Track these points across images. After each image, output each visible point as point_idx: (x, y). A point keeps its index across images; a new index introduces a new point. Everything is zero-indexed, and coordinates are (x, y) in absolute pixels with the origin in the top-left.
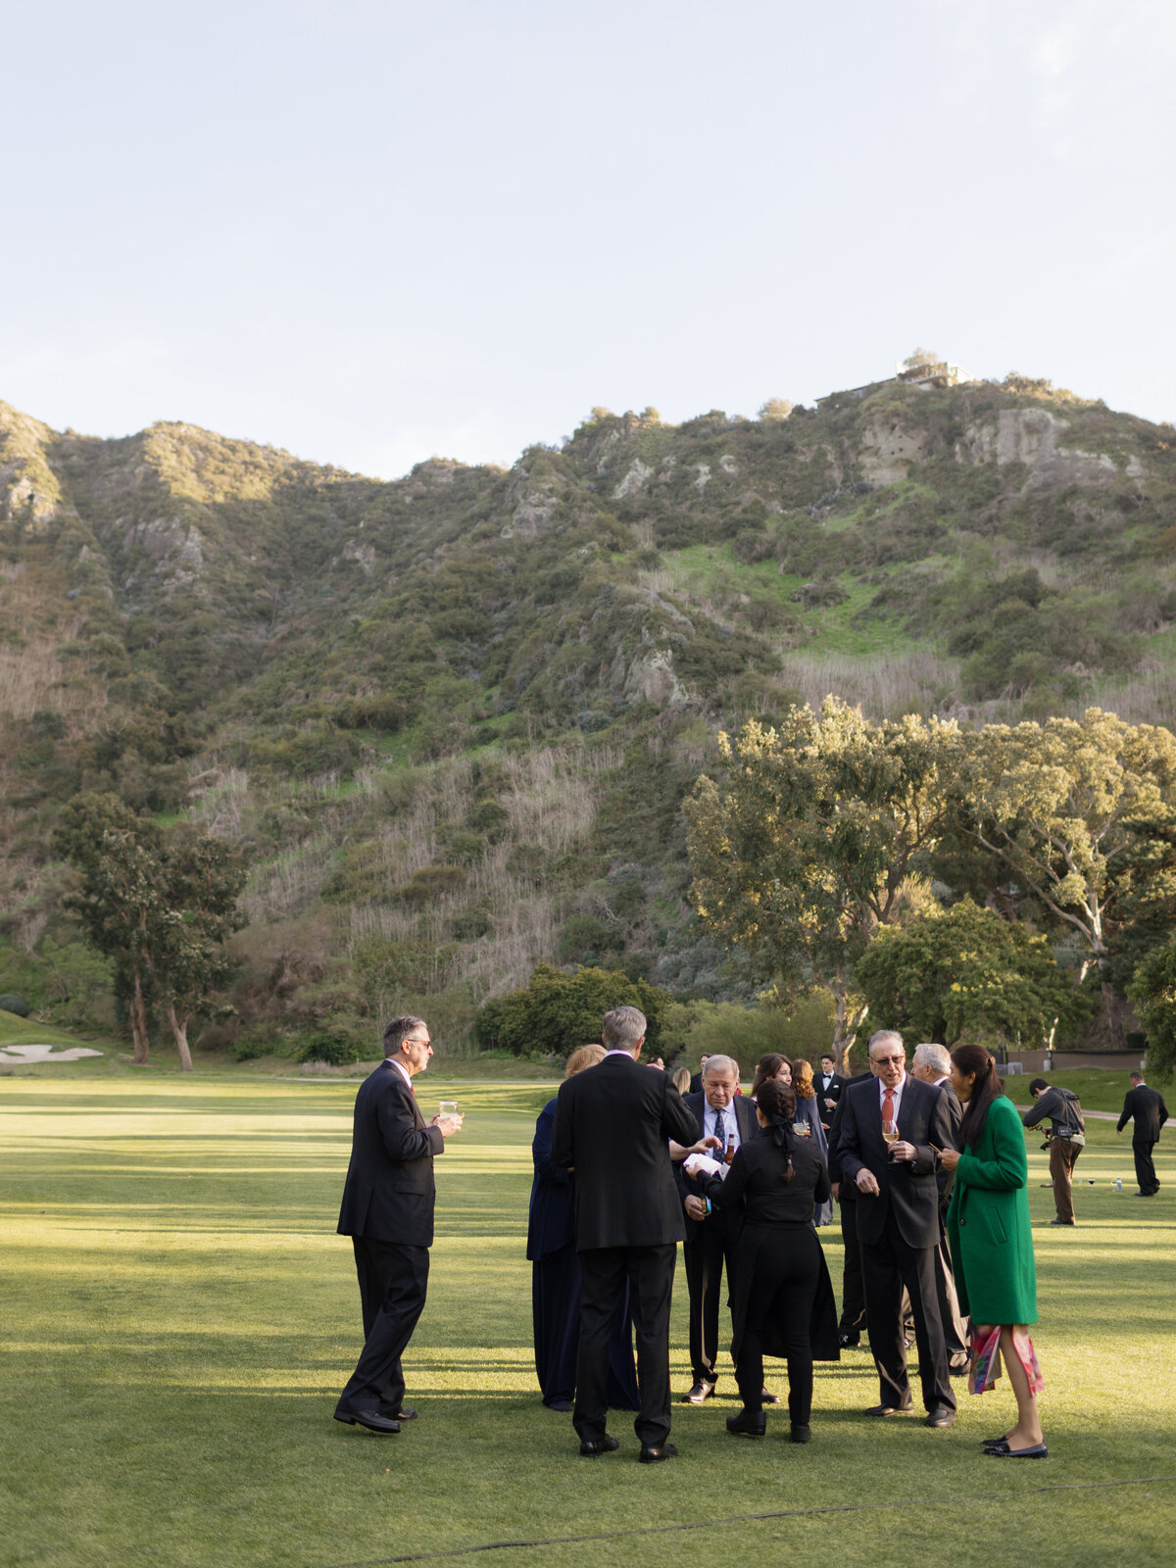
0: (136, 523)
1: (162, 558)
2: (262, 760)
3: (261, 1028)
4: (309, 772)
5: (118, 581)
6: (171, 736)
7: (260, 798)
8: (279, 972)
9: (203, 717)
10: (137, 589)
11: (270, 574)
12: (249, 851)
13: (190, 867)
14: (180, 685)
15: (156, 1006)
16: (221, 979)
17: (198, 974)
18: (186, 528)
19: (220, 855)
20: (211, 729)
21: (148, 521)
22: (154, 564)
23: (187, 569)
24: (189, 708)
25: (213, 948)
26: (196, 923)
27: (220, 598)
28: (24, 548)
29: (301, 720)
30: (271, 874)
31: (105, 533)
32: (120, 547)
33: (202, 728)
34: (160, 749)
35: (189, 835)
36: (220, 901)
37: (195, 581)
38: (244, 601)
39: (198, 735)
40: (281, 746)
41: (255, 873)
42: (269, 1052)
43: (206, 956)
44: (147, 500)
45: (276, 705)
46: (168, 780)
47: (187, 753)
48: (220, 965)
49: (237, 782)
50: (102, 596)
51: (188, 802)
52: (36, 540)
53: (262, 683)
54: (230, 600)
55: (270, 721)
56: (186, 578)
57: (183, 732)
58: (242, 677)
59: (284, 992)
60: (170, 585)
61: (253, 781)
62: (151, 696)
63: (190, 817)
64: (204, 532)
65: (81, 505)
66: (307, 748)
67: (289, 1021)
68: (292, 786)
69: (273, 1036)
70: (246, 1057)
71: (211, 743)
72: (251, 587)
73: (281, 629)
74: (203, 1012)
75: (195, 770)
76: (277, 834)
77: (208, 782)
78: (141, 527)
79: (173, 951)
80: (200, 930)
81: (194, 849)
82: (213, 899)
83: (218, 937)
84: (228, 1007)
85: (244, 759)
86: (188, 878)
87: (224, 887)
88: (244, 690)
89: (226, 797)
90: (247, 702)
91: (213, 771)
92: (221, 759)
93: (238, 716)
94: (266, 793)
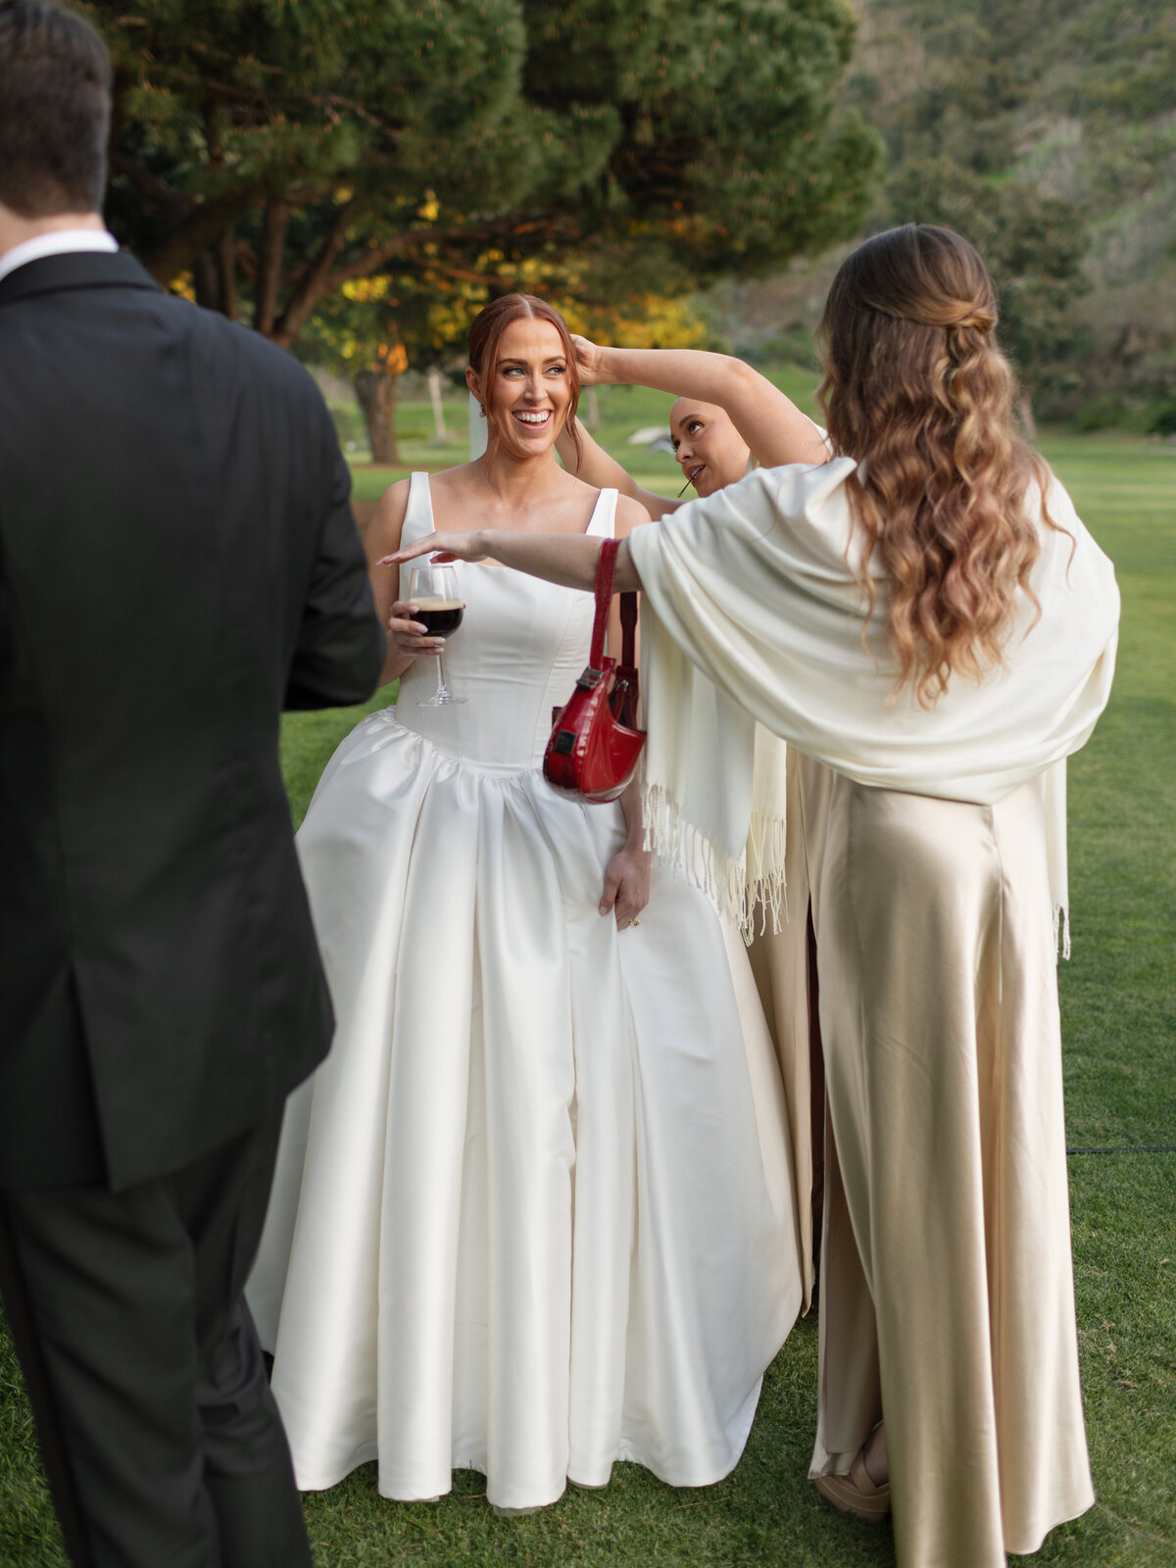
2: (1094, 105)
3: (1105, 400)
4: (1150, 113)
6: (993, 86)
7: (1094, 149)
8: (1124, 339)
9: (1028, 60)
12: (1085, 209)
13: (1033, 231)
14: (997, 28)
16: (1062, 350)
17: (1042, 346)
19: (1065, 215)
20: (1037, 75)
24: (1013, 50)
25: (1056, 317)
26: (1036, 292)
29: (1138, 52)
30: (1109, 234)
33: (1026, 74)
34: (982, 103)
35: (1019, 198)
36: (1063, 266)
39: (1022, 83)
40: (1118, 87)
41: (1093, 230)
42: (1114, 423)
43: (1050, 325)
45: (1109, 37)
46: (992, 136)
47: (1011, 104)
48: (1064, 334)
49: (1067, 132)
51: (1014, 160)
53: (1093, 13)
55: (1104, 58)
57: (1006, 82)
58: (1067, 10)
59: (1130, 361)
61: (1088, 131)
62: (969, 43)
63: (1018, 176)
66: (1147, 86)
67: (1137, 390)
68: (1132, 133)
69: (1118, 407)
70: (1091, 428)
71: (1037, 91)
74: (1047, 383)
75: (1020, 123)
76: (1115, 186)
77: (1036, 136)
80: (1042, 299)
81: (1036, 212)
82: (1055, 264)
83: (1061, 304)
84: (1072, 378)
85: (1076, 106)
86: (1029, 244)
87: (1066, 249)
88: (1070, 26)
89: (1056, 151)
90: (1076, 39)
91: (1041, 123)
92: (1049, 108)
93: (1067, 56)
94: (1102, 142)
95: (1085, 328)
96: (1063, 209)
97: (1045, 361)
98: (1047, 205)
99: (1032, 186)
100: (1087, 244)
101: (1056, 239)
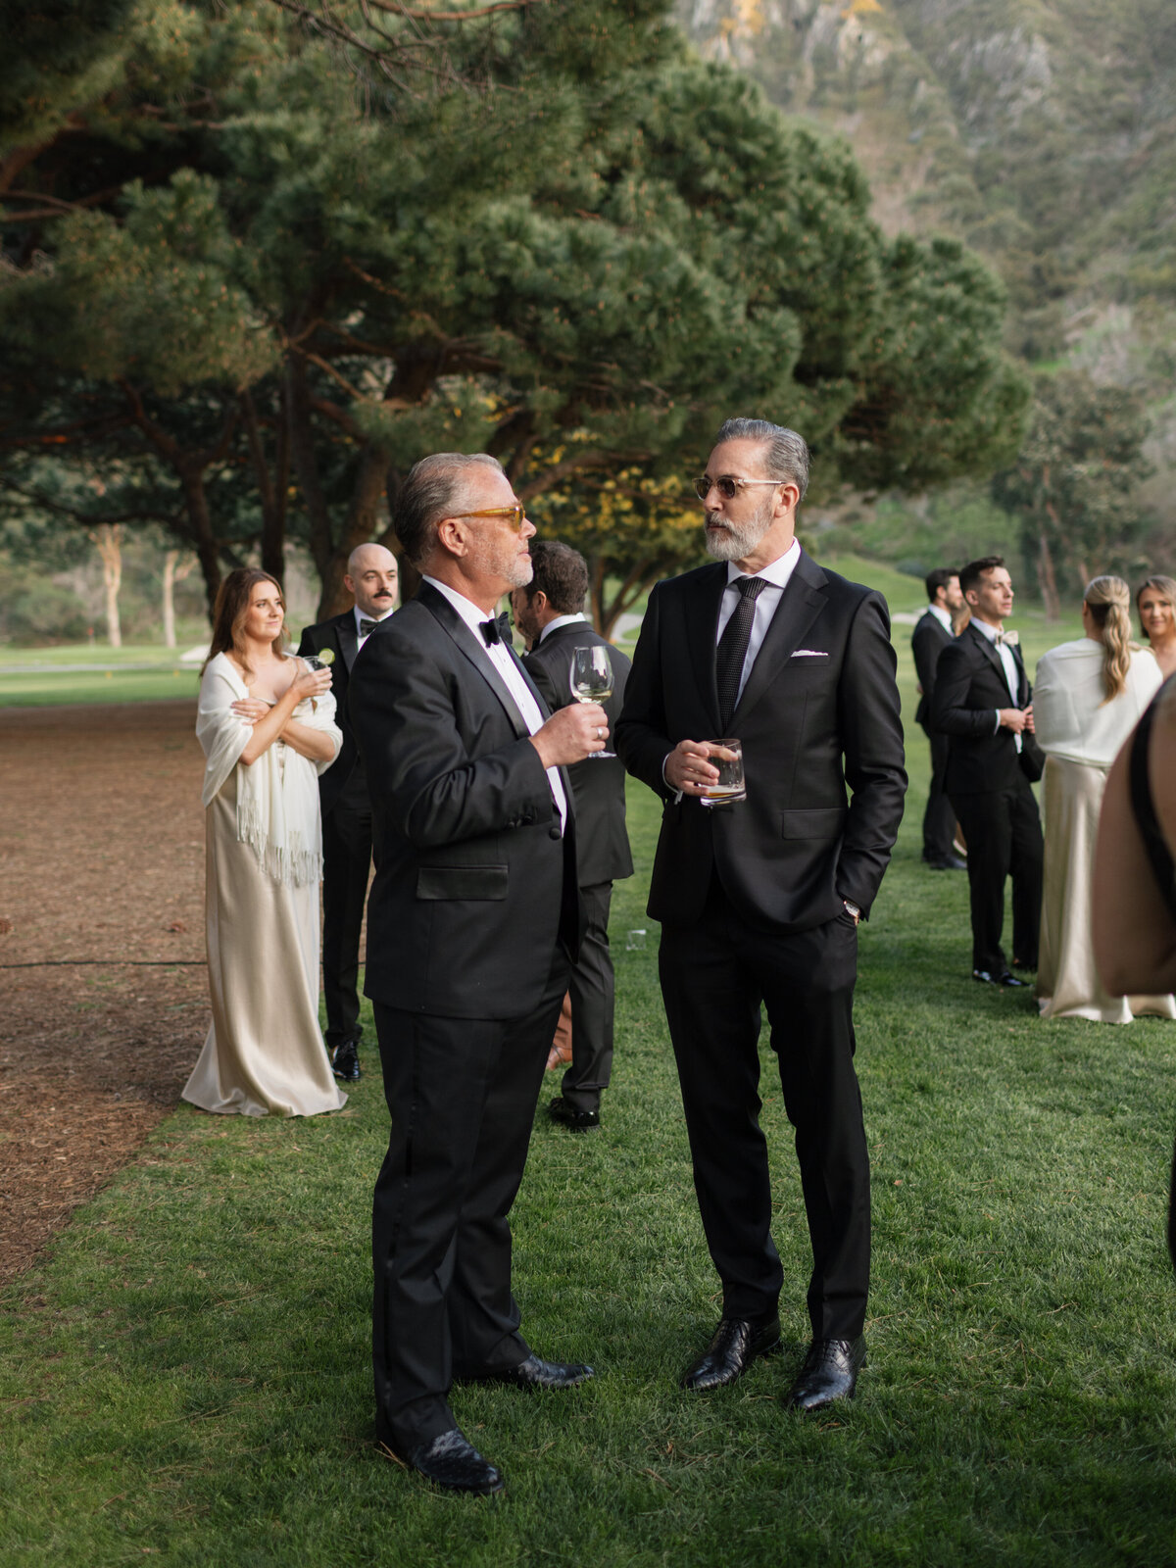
0: (971, 43)
1: (1004, 79)
2: (1142, 293)
5: (960, 114)
6: (1039, 276)
7: (1146, 334)
9: (1071, 250)
10: (981, 120)
11: (1128, 75)
12: (1142, 392)
13: (1092, 418)
14: (1038, 219)
15: (1067, 563)
16: (1128, 532)
17: (1108, 529)
18: (1028, 39)
19: (1123, 401)
20: (1082, 264)
21: (985, 38)
22: (996, 87)
23: (1034, 85)
24: (1056, 240)
25: (1121, 501)
26: (1099, 476)
27: (1074, 113)
28: (861, 95)
30: (1167, 416)
31: (940, 62)
32: (957, 75)
33: (1071, 263)
34: (1029, 293)
35: (1074, 384)
36: (1125, 451)
37: (1044, 100)
38: (1100, 111)
39: (1067, 272)
40: (1165, 274)
41: (1151, 413)
43: (1116, 509)
44: (982, 14)
45: (1153, 226)
46: (1041, 325)
47: (1058, 293)
48: (1130, 517)
49: (1117, 319)
50: (944, 133)
51: (1065, 347)
52: (870, 84)
53: (1134, 202)
54: (1085, 113)
55: (1149, 246)
56: (1033, 96)
57: (1051, 272)
58: (1106, 201)
60: (1016, 108)
61: (1139, 316)
62: (1012, 237)
63: (1071, 363)
64: (1051, 39)
65: (914, 35)
71: (1083, 279)
72: (1108, 93)
73: (1146, 137)
74: (1115, 566)
75: (1069, 311)
76: (1170, 370)
77: (1086, 323)
78: (979, 47)
79: (1081, 507)
80: (1105, 483)
81: (1093, 399)
82: (1117, 448)
83: (1125, 488)
84: (1142, 560)
85: (1123, 293)
86: (1089, 430)
87: (1128, 435)
88: (1113, 215)
89: (1107, 337)
90: (1119, 228)
91: (1090, 310)
92: (1097, 296)
93: (1111, 245)
94: (1153, 327)
95: (1151, 509)
96: (1122, 395)
97: (1110, 544)
98: (1105, 393)
99: (1085, 372)
100: (1148, 429)
101: (1114, 423)
